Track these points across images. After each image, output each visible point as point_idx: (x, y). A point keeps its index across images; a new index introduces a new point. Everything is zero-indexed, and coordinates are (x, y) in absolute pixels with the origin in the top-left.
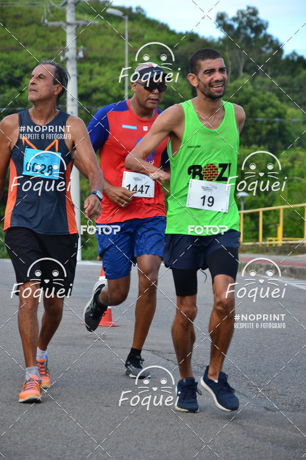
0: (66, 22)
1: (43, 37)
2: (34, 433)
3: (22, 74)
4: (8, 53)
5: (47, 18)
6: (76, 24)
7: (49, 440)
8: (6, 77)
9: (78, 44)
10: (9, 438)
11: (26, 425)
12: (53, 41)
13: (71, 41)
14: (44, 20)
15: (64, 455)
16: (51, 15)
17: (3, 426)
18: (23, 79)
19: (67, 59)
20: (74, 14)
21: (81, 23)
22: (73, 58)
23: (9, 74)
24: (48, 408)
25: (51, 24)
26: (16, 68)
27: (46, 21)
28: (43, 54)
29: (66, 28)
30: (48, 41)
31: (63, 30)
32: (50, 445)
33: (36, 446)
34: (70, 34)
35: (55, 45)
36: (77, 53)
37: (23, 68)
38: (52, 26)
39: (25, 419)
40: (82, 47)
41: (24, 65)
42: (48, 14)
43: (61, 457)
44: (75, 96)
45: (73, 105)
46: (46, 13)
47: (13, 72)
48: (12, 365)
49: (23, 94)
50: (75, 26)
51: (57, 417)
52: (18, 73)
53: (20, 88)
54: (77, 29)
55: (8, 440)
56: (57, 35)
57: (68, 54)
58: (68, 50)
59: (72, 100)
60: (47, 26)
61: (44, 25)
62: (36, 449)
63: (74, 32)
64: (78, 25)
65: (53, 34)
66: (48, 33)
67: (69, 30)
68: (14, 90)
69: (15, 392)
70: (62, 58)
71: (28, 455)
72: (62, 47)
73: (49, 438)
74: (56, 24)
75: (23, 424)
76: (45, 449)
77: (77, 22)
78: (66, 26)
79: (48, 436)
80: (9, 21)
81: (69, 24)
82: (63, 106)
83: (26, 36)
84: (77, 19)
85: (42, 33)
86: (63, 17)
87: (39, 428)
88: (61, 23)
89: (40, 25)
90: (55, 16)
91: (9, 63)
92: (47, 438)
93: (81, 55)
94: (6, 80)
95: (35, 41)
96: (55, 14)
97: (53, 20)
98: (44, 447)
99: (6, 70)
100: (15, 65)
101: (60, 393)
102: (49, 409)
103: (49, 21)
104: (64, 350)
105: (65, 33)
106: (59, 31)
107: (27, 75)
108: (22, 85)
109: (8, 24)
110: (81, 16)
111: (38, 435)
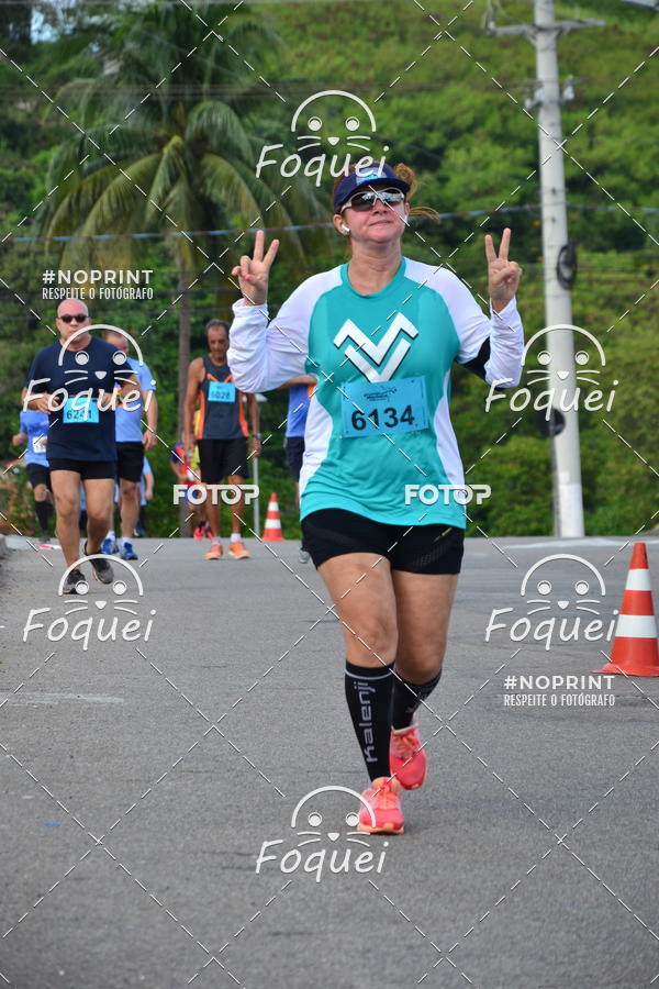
0: (534, 25)
1: (485, 60)
2: (506, 909)
3: (444, 140)
4: (413, 98)
5: (494, 19)
6: (556, 29)
7: (538, 924)
8: (409, 150)
9: (561, 72)
10: (454, 921)
11: (487, 893)
12: (507, 66)
13: (546, 67)
14: (487, 24)
15: (572, 955)
16: (502, 12)
17: (439, 897)
18: (447, 153)
19: (539, 105)
20: (551, 7)
21: (568, 25)
22: (551, 102)
23: (417, 144)
24: (533, 855)
25: (501, 31)
26: (430, 129)
27: (492, 25)
28: (488, 96)
29: (534, 38)
30: (497, 67)
31: (528, 42)
32: (542, 935)
33: (511, 938)
34: (544, 50)
35: (512, 75)
36: (561, 91)
37: (445, 128)
38: (506, 35)
39: (484, 881)
40: (570, 77)
41: (447, 122)
42: (495, 9)
43: (566, 959)
44: (560, 185)
45: (555, 204)
46: (490, 9)
47: (424, 138)
48: (451, 766)
49: (448, 185)
50: (554, 34)
51: (552, 876)
52: (434, 140)
53: (441, 173)
54: (558, 38)
55: (452, 926)
56: (517, 53)
57: (540, 95)
58: (540, 85)
59: (554, 191)
60: (493, 35)
61: (488, 33)
62: (513, 943)
63: (553, 45)
64: (561, 30)
65: (507, 53)
66: (496, 50)
67: (543, 42)
68: (427, 176)
69: (460, 822)
70: (528, 103)
71: (496, 956)
72: (526, 80)
73: (538, 919)
74: (513, 29)
75: (482, 892)
76: (531, 944)
77: (557, 24)
78: (536, 33)
79: (536, 916)
80: (413, 28)
81: (541, 29)
82: (534, 206)
83: (449, 59)
84: (559, 18)
85: (484, 51)
86: (527, 14)
87: (516, 899)
88: (524, 27)
89: (478, 33)
90: (510, 14)
91: (415, 118)
92: (534, 920)
93: (569, 94)
94: (409, 156)
95: (468, 70)
96: (509, 9)
97: (507, 23)
98: (529, 938)
99: (410, 133)
100: (428, 123)
101: (557, 823)
102: (534, 858)
103: (497, 24)
104: (558, 730)
105: (534, 49)
106: (521, 44)
107: (454, 143)
108: (445, 164)
109: (409, 36)
110: (566, 11)
111: (515, 914)
